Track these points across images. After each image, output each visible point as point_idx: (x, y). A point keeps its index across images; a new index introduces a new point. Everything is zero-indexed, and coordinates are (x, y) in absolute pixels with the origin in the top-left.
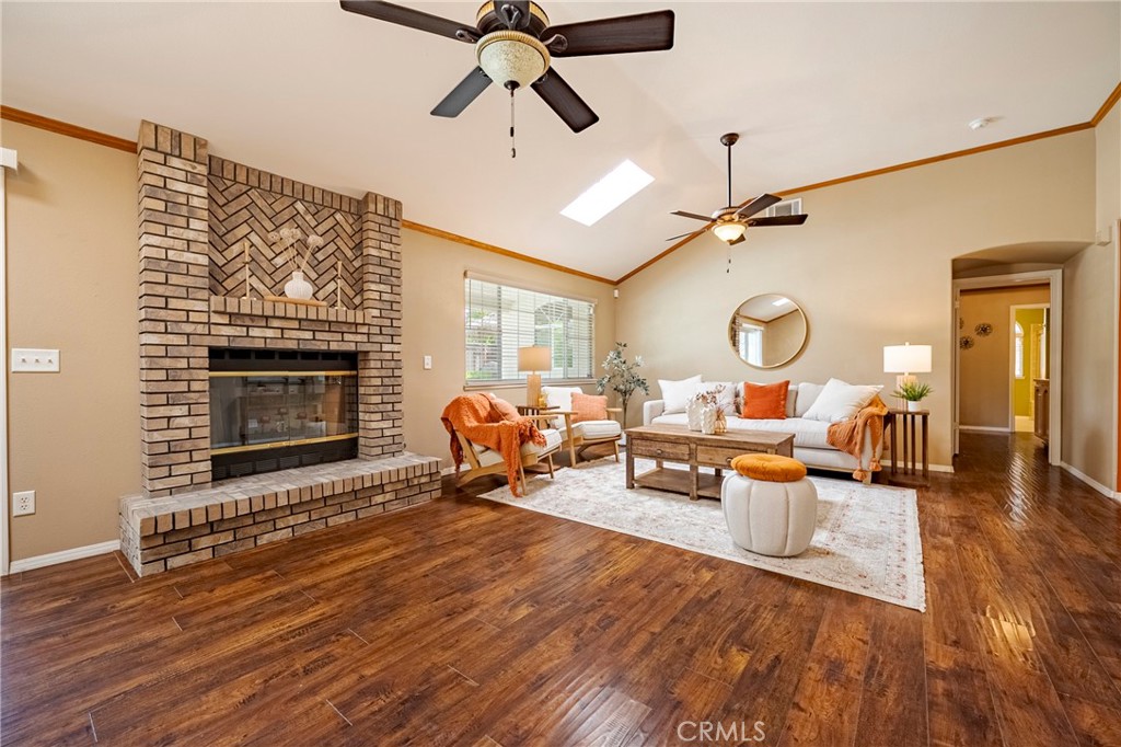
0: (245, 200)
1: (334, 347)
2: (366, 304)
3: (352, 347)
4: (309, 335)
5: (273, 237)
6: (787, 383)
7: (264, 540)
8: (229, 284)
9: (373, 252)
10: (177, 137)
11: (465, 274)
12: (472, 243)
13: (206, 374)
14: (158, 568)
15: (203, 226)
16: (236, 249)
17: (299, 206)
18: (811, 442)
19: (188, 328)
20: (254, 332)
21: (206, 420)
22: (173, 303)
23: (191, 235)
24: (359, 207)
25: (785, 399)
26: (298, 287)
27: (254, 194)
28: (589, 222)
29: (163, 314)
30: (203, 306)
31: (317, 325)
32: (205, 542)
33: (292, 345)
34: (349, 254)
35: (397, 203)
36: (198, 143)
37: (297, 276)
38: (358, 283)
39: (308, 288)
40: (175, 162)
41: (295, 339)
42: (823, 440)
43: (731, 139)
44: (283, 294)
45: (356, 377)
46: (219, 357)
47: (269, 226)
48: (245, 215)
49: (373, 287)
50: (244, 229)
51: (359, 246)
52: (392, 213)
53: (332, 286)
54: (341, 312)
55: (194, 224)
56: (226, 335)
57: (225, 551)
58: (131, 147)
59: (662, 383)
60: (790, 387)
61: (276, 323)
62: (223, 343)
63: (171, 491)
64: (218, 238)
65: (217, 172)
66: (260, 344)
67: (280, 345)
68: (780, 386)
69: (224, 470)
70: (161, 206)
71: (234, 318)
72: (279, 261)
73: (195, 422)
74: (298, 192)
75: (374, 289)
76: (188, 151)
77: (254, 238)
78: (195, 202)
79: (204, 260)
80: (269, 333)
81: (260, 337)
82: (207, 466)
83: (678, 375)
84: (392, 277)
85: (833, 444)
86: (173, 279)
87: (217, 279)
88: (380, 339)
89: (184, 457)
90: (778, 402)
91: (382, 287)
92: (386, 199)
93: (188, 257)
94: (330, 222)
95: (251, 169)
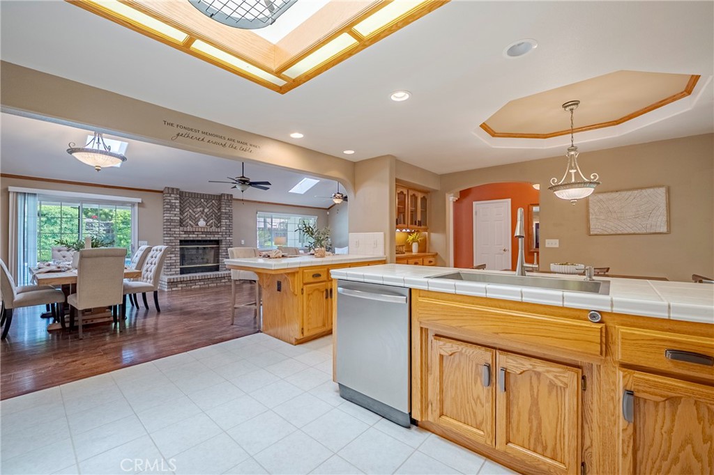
0: (188, 201)
1: (212, 239)
2: (221, 226)
3: (217, 239)
4: (205, 236)
5: (195, 210)
7: (193, 287)
8: (184, 223)
9: (224, 211)
10: (173, 189)
11: (258, 211)
12: (259, 202)
13: (179, 247)
14: (170, 290)
15: (178, 210)
16: (186, 214)
17: (202, 200)
19: (175, 235)
20: (190, 236)
21: (179, 258)
22: (172, 230)
23: (175, 212)
24: (219, 198)
26: (202, 223)
27: (190, 199)
28: (302, 193)
29: (170, 232)
30: (178, 230)
31: (207, 233)
32: (180, 285)
33: (200, 239)
34: (217, 211)
35: (231, 195)
36: (177, 189)
37: (202, 220)
38: (219, 220)
39: (205, 223)
40: (172, 195)
41: (202, 237)
44: (197, 225)
45: (219, 247)
46: (182, 242)
47: (194, 207)
48: (188, 205)
50: (188, 208)
51: (219, 209)
52: (229, 198)
53: (211, 221)
54: (214, 229)
55: (176, 210)
56: (184, 237)
57: (184, 288)
58: (162, 192)
61: (196, 233)
62: (183, 239)
63: (171, 275)
64: (182, 212)
65: (182, 195)
66: (192, 239)
67: (197, 239)
69: (183, 271)
70: (169, 206)
71: (186, 232)
72: (197, 216)
73: (176, 258)
74: (202, 196)
75: (224, 222)
76: (175, 192)
77: (190, 211)
78: (177, 204)
79: (179, 218)
80: (194, 236)
81: (192, 237)
82: (179, 269)
84: (230, 217)
86: (172, 224)
87: (181, 223)
88: (226, 236)
89: (174, 267)
91: (226, 221)
92: (228, 195)
93: (175, 218)
94: (211, 203)
95: (189, 193)
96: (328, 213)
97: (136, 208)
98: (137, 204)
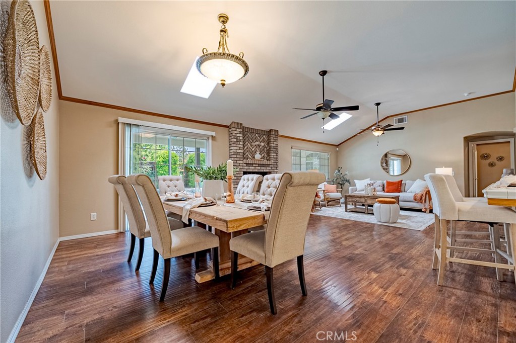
0: (247, 136)
1: (265, 171)
2: (270, 159)
3: (268, 171)
4: (259, 168)
5: (252, 144)
6: (402, 181)
9: (272, 145)
10: (238, 123)
11: (292, 148)
12: (294, 138)
15: (242, 143)
17: (257, 135)
18: (408, 200)
20: (250, 168)
22: (238, 162)
23: (240, 146)
24: (269, 133)
25: (401, 186)
26: (258, 156)
27: (249, 133)
28: (330, 129)
30: (242, 162)
31: (261, 165)
34: (266, 146)
35: (277, 131)
36: (241, 124)
37: (258, 153)
38: (268, 153)
39: (260, 156)
40: (238, 130)
42: (412, 199)
43: (378, 104)
44: (254, 158)
47: (251, 141)
48: (247, 139)
49: (272, 154)
51: (269, 144)
52: (276, 134)
54: (265, 162)
58: (229, 126)
59: (356, 181)
60: (403, 182)
61: (254, 165)
62: (245, 171)
64: (244, 146)
65: (244, 130)
66: (251, 171)
67: (255, 171)
68: (399, 182)
70: (235, 140)
71: (248, 164)
72: (253, 149)
74: (257, 131)
76: (239, 127)
77: (249, 144)
78: (241, 138)
79: (242, 151)
80: (253, 168)
83: (361, 178)
84: (276, 152)
85: (415, 200)
86: (238, 156)
87: (243, 156)
88: (273, 168)
90: (398, 187)
91: (274, 154)
92: (275, 130)
93: (240, 151)
94: (262, 138)
95: (248, 128)
96: (338, 149)
97: (210, 140)
98: (211, 138)
